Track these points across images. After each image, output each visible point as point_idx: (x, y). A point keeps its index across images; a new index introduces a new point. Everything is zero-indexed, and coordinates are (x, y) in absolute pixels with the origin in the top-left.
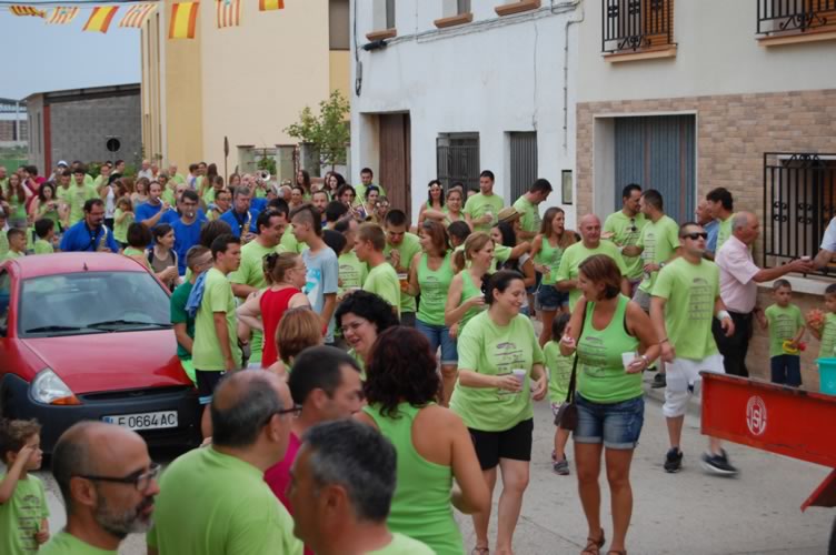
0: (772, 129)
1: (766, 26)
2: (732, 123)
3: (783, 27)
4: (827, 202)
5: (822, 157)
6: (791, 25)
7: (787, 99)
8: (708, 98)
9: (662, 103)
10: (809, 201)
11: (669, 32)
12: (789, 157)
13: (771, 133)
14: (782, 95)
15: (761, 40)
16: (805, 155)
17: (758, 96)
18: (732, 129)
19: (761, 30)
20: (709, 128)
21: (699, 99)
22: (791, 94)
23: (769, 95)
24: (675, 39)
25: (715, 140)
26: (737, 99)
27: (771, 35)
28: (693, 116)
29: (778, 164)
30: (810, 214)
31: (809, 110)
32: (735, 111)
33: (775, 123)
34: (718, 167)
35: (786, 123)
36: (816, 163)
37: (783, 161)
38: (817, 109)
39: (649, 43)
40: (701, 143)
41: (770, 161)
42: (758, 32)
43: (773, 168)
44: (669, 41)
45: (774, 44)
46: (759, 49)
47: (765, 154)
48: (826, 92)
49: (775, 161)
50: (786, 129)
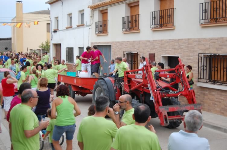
0: (124, 47)
1: (124, 30)
2: (118, 46)
3: (126, 30)
4: (134, 60)
6: (128, 30)
7: (127, 42)
8: (113, 42)
9: (106, 43)
10: (131, 60)
11: (107, 30)
12: (127, 52)
13: (124, 48)
14: (126, 42)
15: (123, 32)
16: (130, 52)
17: (122, 42)
18: (118, 47)
20: (114, 47)
21: (112, 42)
22: (128, 41)
23: (124, 42)
24: (108, 32)
25: (115, 49)
26: (119, 42)
28: (111, 45)
30: (131, 62)
32: (118, 44)
33: (125, 46)
34: (115, 54)
35: (127, 46)
36: (132, 53)
37: (126, 53)
38: (132, 44)
39: (103, 32)
40: (112, 50)
41: (124, 53)
44: (107, 32)
45: (125, 33)
46: (122, 34)
48: (134, 41)
49: (125, 53)
50: (127, 47)
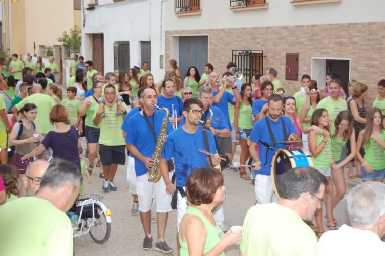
0: (235, 41)
1: (234, 3)
2: (221, 39)
3: (239, 4)
4: (254, 68)
5: (253, 52)
6: (242, 4)
7: (241, 31)
8: (213, 30)
9: (196, 31)
10: (248, 68)
11: (199, 5)
12: (241, 52)
13: (235, 43)
14: (239, 29)
15: (232, 9)
16: (247, 51)
17: (231, 29)
18: (221, 41)
19: (232, 5)
20: (213, 41)
21: (210, 30)
22: (242, 29)
23: (235, 29)
24: (201, 8)
25: (215, 45)
26: (223, 30)
27: (235, 7)
28: (207, 37)
29: (238, 54)
30: (248, 72)
31: (249, 35)
32: (222, 35)
33: (236, 39)
34: (216, 55)
35: (240, 39)
36: (251, 54)
37: (239, 53)
38: (252, 34)
39: (191, 9)
40: (210, 46)
41: (235, 53)
42: (231, 6)
43: (236, 56)
44: (199, 9)
45: (236, 10)
46: (231, 12)
47: (233, 51)
48: (255, 28)
49: (237, 53)
50: (240, 41)
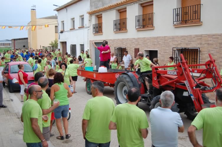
0: (116, 44)
1: (115, 30)
3: (117, 30)
9: (101, 40)
10: (121, 54)
11: (102, 31)
12: (118, 48)
14: (117, 39)
17: (114, 39)
18: (110, 44)
22: (118, 39)
23: (115, 39)
26: (111, 40)
31: (120, 41)
35: (117, 43)
36: (121, 48)
38: (122, 41)
39: (99, 32)
44: (102, 32)
45: (116, 33)
46: (114, 33)
48: (123, 39)
49: (116, 48)
50: (117, 44)
